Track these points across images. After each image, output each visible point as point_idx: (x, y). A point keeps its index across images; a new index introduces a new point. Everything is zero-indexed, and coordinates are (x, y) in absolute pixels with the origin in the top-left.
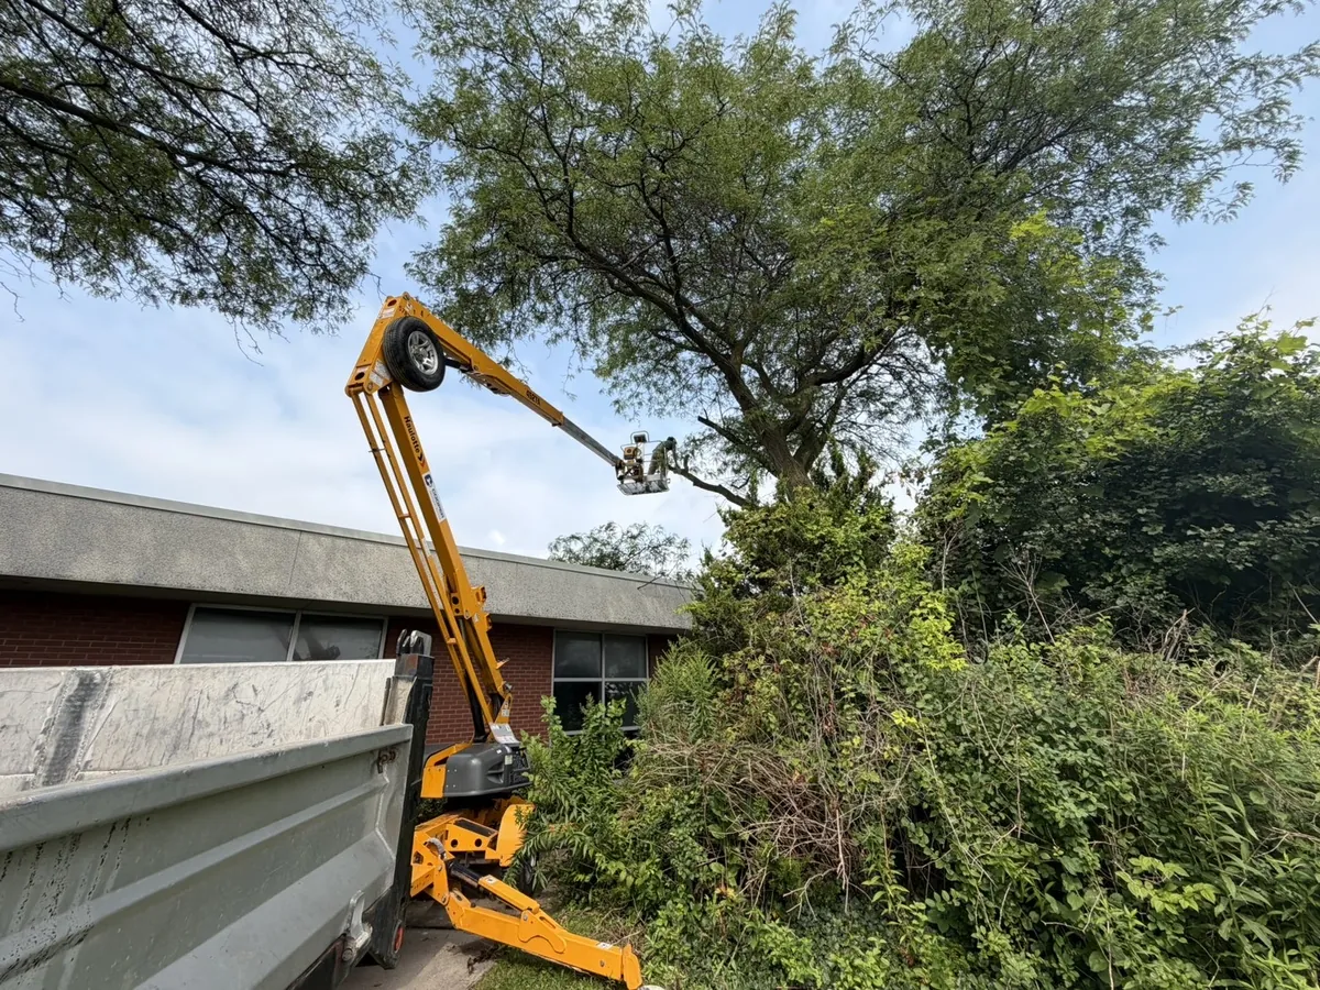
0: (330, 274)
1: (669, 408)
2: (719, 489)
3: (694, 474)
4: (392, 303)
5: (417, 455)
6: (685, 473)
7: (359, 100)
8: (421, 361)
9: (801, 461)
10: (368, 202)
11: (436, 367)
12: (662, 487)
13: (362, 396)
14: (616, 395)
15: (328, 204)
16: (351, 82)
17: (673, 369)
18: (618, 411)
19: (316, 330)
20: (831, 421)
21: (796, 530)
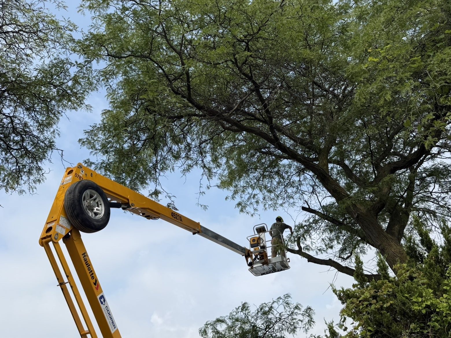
0: (29, 152)
1: (280, 201)
2: (329, 263)
3: (307, 252)
4: (70, 172)
5: (92, 281)
6: (299, 252)
7: (46, 44)
8: (93, 210)
9: (392, 234)
10: (53, 102)
11: (103, 213)
12: (284, 266)
13: (51, 244)
14: (238, 199)
15: (28, 109)
16: (40, 34)
17: (278, 173)
18: (242, 211)
19: (21, 192)
20: (410, 197)
21: (404, 304)
